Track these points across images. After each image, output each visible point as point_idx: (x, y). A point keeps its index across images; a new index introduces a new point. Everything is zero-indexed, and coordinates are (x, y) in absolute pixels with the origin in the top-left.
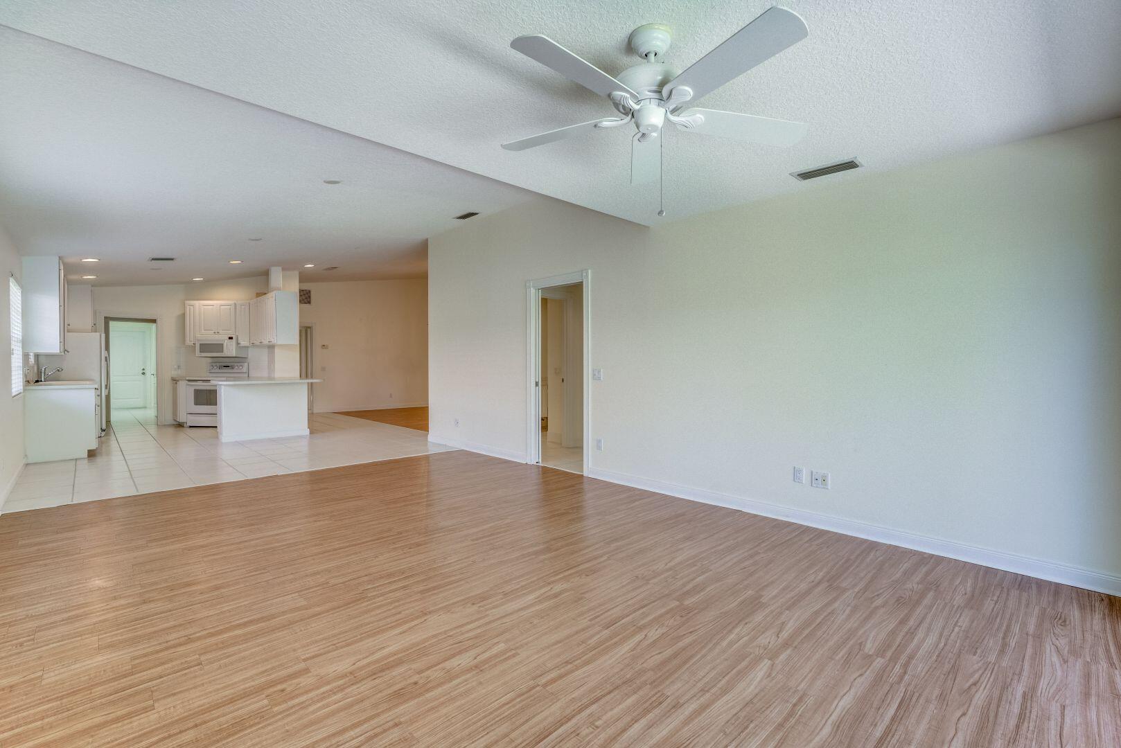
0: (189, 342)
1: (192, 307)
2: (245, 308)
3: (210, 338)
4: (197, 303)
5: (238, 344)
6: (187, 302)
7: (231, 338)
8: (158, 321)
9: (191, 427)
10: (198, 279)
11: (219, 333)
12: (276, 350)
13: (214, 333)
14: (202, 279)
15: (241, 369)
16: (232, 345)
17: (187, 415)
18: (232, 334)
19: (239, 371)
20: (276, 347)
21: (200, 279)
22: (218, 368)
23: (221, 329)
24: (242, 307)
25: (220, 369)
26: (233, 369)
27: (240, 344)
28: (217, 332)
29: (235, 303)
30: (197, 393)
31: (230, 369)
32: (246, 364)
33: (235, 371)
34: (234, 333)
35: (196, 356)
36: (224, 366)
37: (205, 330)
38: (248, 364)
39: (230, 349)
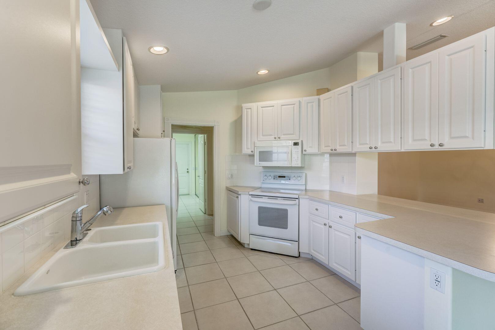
0: (246, 150)
1: (250, 110)
2: (312, 106)
4: (254, 105)
5: (303, 150)
6: (245, 105)
7: (296, 144)
8: (216, 130)
9: (252, 249)
10: (263, 72)
11: (280, 139)
12: (358, 158)
13: (275, 138)
14: (267, 72)
15: (299, 181)
16: (297, 152)
17: (250, 235)
18: (298, 138)
19: (296, 182)
20: (357, 155)
21: (265, 71)
22: (273, 178)
23: (284, 135)
24: (309, 104)
25: (274, 179)
26: (290, 179)
27: (305, 151)
28: (279, 138)
29: (299, 101)
30: (262, 210)
31: (286, 179)
32: (304, 174)
33: (292, 182)
34: (300, 138)
35: (255, 165)
36: (279, 177)
37: (263, 135)
38: (306, 174)
39: (294, 158)
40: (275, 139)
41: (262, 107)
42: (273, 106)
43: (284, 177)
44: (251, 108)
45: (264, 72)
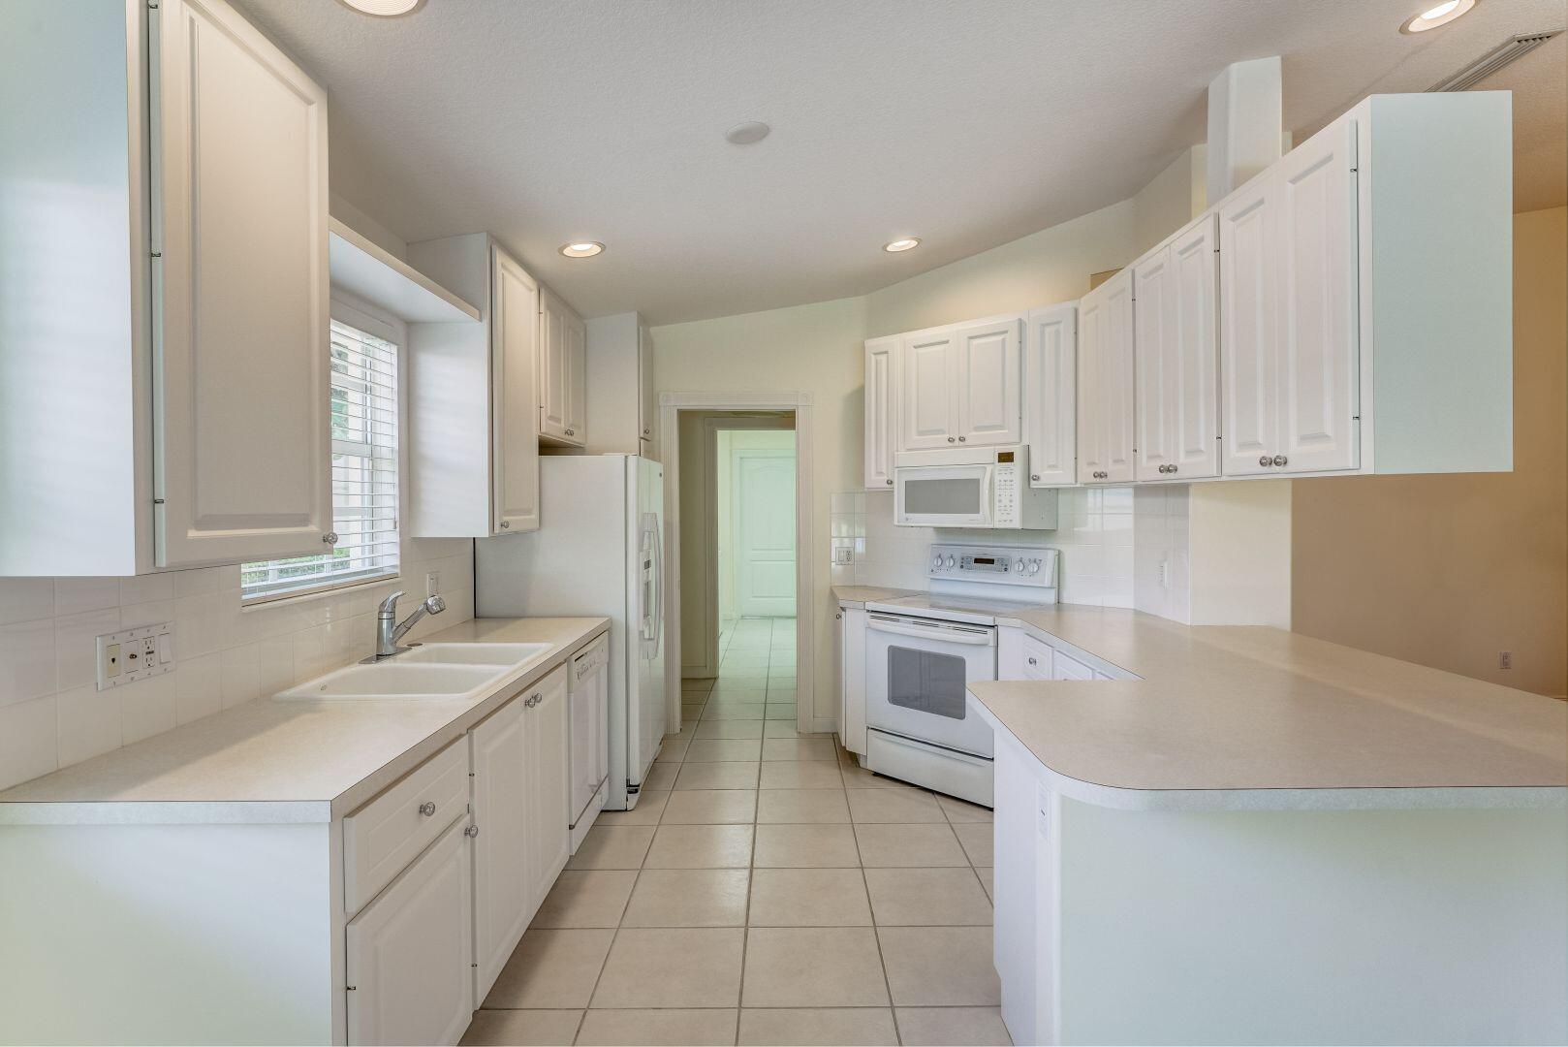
0: (874, 479)
1: (883, 358)
2: (1058, 332)
3: (940, 462)
4: (895, 342)
5: (1029, 477)
6: (873, 344)
7: (1006, 457)
8: (799, 420)
9: (876, 774)
10: (902, 244)
11: (967, 443)
12: (1195, 503)
13: (951, 440)
14: (914, 243)
15: (1033, 574)
16: (1008, 483)
17: (870, 730)
18: (1017, 440)
19: (1026, 580)
20: (1192, 490)
21: (907, 242)
22: (959, 565)
23: (977, 429)
24: (1048, 330)
25: (962, 567)
26: (1006, 570)
27: (1037, 478)
28: (962, 439)
29: (1020, 320)
30: (900, 659)
31: (995, 569)
32: (1051, 555)
33: (1012, 577)
34: (1023, 437)
35: (896, 523)
36: (977, 561)
37: (920, 433)
38: (1059, 554)
39: (1000, 501)
40: (950, 444)
41: (915, 347)
42: (947, 342)
43: (991, 561)
44: (886, 352)
45: (903, 246)
